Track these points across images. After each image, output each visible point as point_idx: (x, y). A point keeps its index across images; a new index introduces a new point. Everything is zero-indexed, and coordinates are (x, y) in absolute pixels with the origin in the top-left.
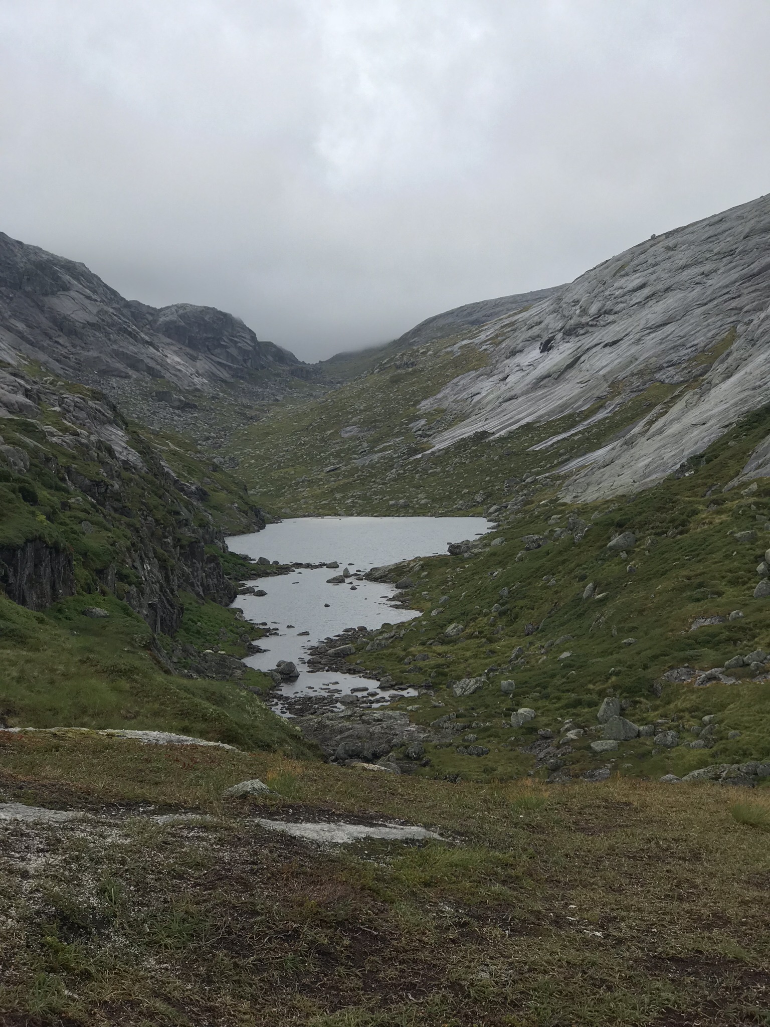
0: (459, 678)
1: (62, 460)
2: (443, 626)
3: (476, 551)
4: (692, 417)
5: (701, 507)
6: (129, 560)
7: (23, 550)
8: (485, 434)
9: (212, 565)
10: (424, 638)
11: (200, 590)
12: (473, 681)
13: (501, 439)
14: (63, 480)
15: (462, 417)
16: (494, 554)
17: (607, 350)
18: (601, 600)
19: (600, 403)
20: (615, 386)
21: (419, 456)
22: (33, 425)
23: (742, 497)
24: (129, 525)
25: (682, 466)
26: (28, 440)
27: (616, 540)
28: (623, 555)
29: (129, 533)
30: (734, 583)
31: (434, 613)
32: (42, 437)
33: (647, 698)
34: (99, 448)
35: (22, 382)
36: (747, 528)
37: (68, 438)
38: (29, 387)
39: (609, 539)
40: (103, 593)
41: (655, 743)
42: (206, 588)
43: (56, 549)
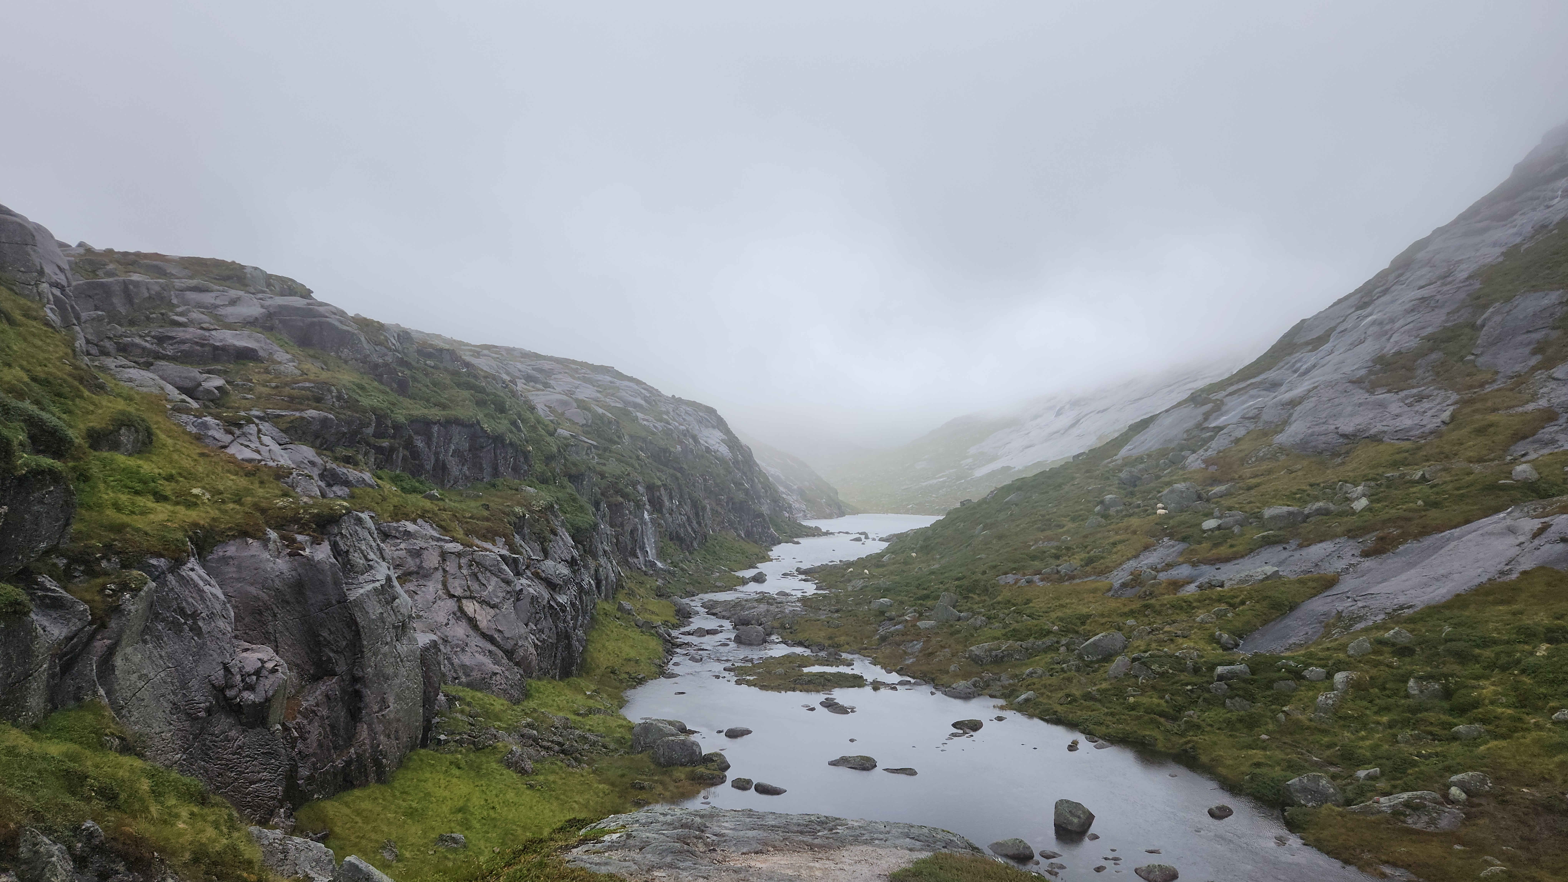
2: (884, 556)
5: (1078, 475)
10: (867, 564)
18: (983, 535)
23: (1110, 468)
25: (1083, 454)
27: (1011, 497)
28: (1014, 507)
30: (1073, 519)
33: (978, 594)
36: (1100, 484)
41: (968, 625)
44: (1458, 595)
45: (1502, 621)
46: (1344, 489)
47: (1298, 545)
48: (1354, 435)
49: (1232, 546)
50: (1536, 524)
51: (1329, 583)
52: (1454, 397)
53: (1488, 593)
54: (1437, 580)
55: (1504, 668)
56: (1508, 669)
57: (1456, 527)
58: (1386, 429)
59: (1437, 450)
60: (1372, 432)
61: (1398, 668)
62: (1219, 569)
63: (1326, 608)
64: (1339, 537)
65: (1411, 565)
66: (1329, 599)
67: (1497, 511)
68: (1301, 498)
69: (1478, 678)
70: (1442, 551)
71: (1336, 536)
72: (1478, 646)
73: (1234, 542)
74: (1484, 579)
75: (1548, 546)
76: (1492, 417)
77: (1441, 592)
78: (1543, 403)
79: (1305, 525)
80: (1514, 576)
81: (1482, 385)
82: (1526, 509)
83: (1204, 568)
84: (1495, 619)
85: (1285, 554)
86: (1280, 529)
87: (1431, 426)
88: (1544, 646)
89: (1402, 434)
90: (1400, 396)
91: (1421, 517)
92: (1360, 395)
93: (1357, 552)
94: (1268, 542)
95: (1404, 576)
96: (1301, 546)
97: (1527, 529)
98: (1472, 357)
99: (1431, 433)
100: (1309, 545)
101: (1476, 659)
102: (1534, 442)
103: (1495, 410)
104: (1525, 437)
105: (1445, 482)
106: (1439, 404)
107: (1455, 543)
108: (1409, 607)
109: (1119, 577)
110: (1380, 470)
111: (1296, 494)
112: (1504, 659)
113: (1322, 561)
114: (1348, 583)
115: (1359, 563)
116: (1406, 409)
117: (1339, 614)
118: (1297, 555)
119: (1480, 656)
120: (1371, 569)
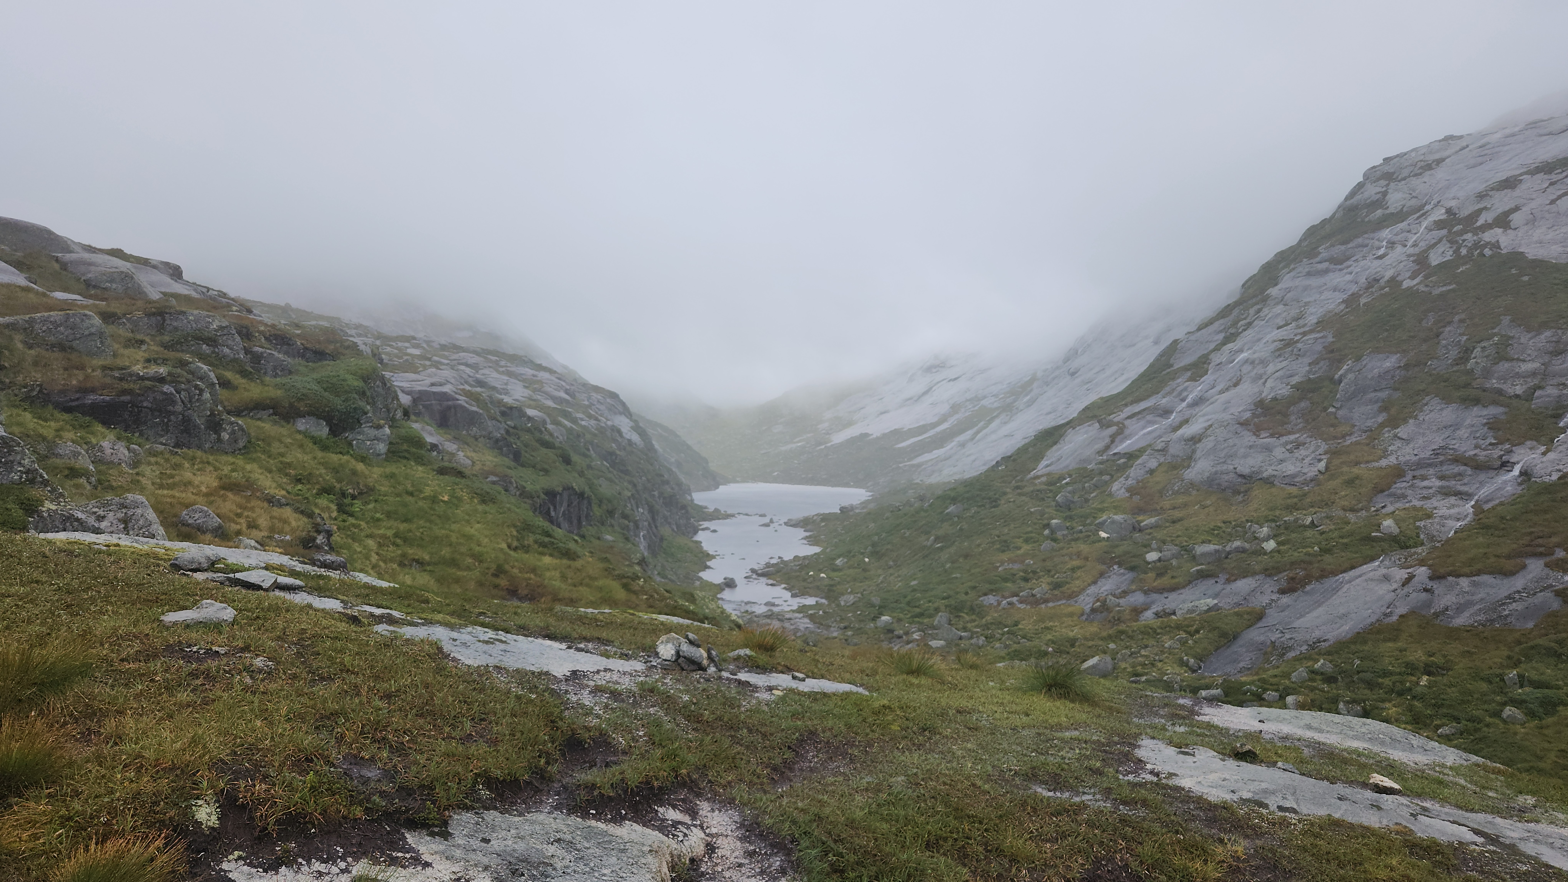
0: (843, 594)
1: (588, 436)
2: (835, 559)
3: (857, 511)
4: (1006, 430)
5: (1008, 490)
6: (629, 505)
7: (561, 494)
8: (867, 435)
9: (683, 512)
10: (821, 567)
11: (675, 527)
12: (852, 597)
13: (877, 438)
14: (588, 450)
15: (850, 424)
16: (869, 513)
17: (951, 383)
18: (938, 548)
19: (943, 419)
20: (955, 408)
21: (823, 447)
22: (570, 413)
23: (1036, 485)
24: (630, 482)
25: (997, 462)
26: (566, 422)
27: (951, 509)
28: (956, 519)
29: (630, 487)
30: (1026, 541)
31: (828, 550)
32: (574, 421)
33: (967, 614)
34: (613, 430)
35: (564, 384)
36: (1039, 506)
37: (593, 422)
38: (568, 387)
39: (947, 508)
40: (612, 526)
41: (972, 644)
42: (678, 526)
43: (581, 495)
44: (1358, 633)
45: (1392, 656)
46: (1252, 530)
47: (1227, 579)
48: (1251, 477)
49: (1173, 577)
50: (1403, 574)
51: (1259, 616)
52: (1324, 447)
53: (1379, 632)
54: (1340, 618)
55: (1400, 694)
56: (1402, 695)
57: (1345, 571)
58: (1275, 473)
59: (1319, 498)
60: (1265, 475)
61: (1328, 692)
62: (1166, 598)
63: (1262, 638)
64: (1258, 574)
65: (1319, 604)
66: (1263, 630)
67: (1373, 559)
68: (1218, 534)
69: (1383, 701)
70: (1340, 593)
71: (1254, 574)
72: (1379, 677)
73: (1175, 574)
74: (1373, 619)
75: (1415, 594)
76: (1356, 471)
77: (1345, 630)
78: (1392, 460)
79: (1228, 560)
80: (1395, 618)
81: (1343, 437)
82: (1393, 559)
83: (1155, 596)
84: (1387, 654)
85: (1219, 587)
86: (1209, 563)
87: (1311, 474)
88: (1425, 678)
89: (1290, 480)
90: (1281, 442)
91: (1319, 561)
92: (1248, 438)
93: (1275, 590)
94: (1203, 575)
95: (1315, 614)
96: (1228, 581)
97: (1398, 578)
98: (1334, 410)
99: (1312, 481)
100: (1235, 580)
101: (1380, 686)
102: (1389, 496)
103: (1357, 463)
104: (1382, 491)
105: (1331, 530)
106: (1313, 452)
107: (1347, 586)
108: (1324, 641)
109: (1086, 602)
110: (1277, 513)
111: (1214, 530)
112: (1399, 686)
113: (1249, 595)
114: (1273, 617)
115: (1278, 599)
116: (1287, 455)
117: (1273, 643)
118: (1228, 587)
119: (1382, 684)
120: (1289, 606)
